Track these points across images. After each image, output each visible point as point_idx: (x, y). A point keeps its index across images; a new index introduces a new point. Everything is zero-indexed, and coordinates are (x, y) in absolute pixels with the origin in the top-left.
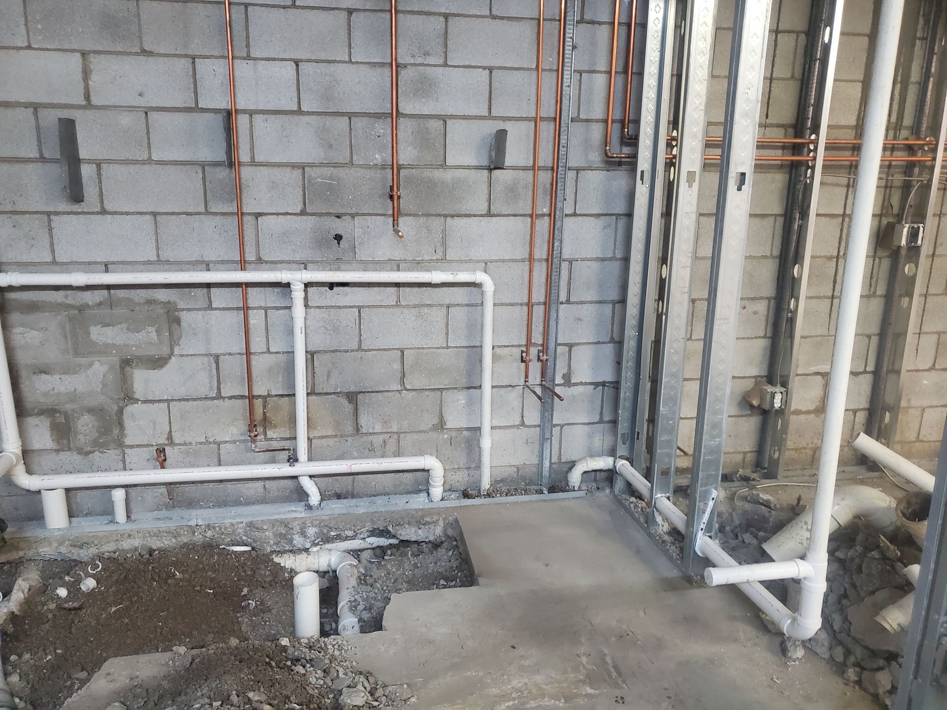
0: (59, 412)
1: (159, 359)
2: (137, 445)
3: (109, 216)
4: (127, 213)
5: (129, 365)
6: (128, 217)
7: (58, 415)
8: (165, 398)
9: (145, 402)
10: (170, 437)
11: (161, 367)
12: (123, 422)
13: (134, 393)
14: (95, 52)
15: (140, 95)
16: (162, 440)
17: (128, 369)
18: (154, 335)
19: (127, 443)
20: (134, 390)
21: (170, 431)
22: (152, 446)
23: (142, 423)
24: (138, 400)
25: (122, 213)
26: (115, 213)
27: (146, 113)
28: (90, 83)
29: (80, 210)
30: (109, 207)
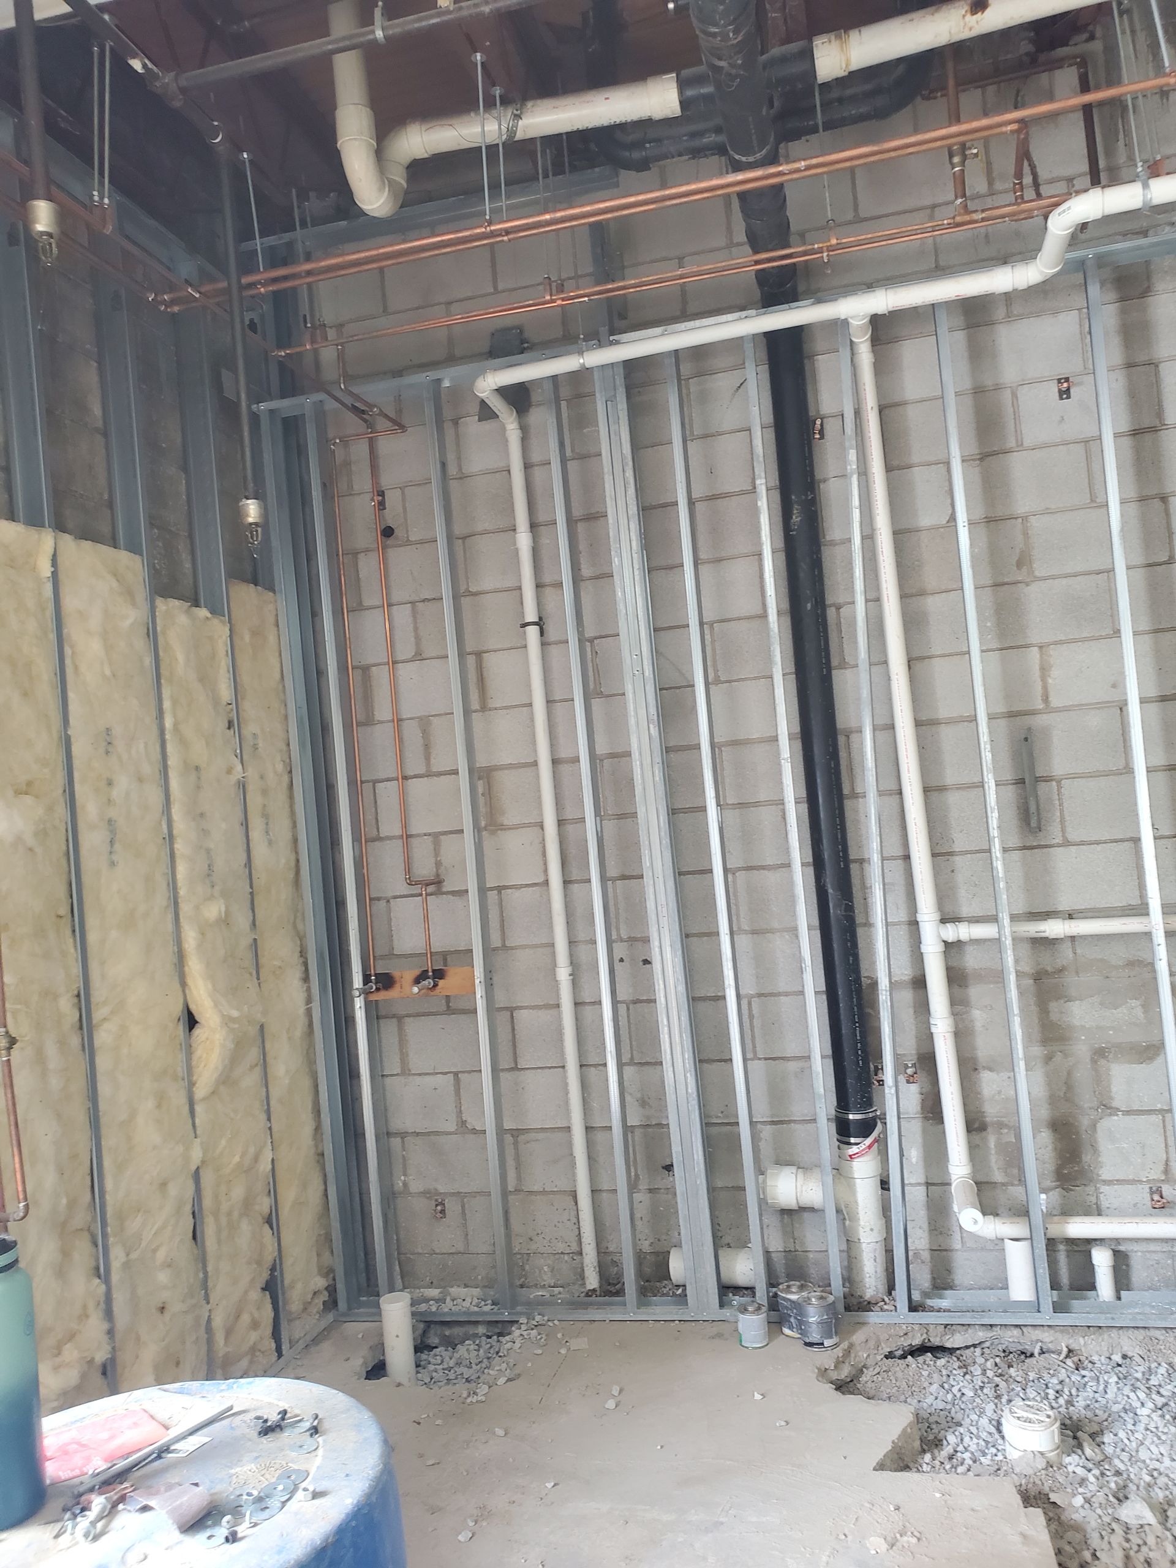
0: (1006, 1126)
1: (1148, 1048)
2: (1117, 1180)
3: (1073, 849)
4: (1098, 843)
5: (1104, 1057)
6: (1099, 847)
7: (1006, 1131)
8: (1159, 1106)
9: (1128, 1113)
10: (1167, 1171)
11: (1151, 1059)
12: (1096, 1142)
13: (1112, 1098)
14: (1056, 643)
15: (1114, 686)
16: (1157, 1174)
17: (1102, 1062)
18: (1139, 1012)
19: (1104, 1177)
20: (1113, 1094)
21: (1167, 1161)
22: (1140, 1182)
23: (1125, 1145)
24: (1118, 1110)
25: (1091, 843)
26: (1082, 843)
27: (1121, 709)
28: (1050, 681)
29: (1035, 844)
30: (1073, 836)
